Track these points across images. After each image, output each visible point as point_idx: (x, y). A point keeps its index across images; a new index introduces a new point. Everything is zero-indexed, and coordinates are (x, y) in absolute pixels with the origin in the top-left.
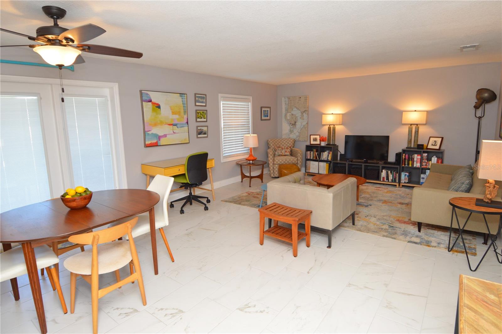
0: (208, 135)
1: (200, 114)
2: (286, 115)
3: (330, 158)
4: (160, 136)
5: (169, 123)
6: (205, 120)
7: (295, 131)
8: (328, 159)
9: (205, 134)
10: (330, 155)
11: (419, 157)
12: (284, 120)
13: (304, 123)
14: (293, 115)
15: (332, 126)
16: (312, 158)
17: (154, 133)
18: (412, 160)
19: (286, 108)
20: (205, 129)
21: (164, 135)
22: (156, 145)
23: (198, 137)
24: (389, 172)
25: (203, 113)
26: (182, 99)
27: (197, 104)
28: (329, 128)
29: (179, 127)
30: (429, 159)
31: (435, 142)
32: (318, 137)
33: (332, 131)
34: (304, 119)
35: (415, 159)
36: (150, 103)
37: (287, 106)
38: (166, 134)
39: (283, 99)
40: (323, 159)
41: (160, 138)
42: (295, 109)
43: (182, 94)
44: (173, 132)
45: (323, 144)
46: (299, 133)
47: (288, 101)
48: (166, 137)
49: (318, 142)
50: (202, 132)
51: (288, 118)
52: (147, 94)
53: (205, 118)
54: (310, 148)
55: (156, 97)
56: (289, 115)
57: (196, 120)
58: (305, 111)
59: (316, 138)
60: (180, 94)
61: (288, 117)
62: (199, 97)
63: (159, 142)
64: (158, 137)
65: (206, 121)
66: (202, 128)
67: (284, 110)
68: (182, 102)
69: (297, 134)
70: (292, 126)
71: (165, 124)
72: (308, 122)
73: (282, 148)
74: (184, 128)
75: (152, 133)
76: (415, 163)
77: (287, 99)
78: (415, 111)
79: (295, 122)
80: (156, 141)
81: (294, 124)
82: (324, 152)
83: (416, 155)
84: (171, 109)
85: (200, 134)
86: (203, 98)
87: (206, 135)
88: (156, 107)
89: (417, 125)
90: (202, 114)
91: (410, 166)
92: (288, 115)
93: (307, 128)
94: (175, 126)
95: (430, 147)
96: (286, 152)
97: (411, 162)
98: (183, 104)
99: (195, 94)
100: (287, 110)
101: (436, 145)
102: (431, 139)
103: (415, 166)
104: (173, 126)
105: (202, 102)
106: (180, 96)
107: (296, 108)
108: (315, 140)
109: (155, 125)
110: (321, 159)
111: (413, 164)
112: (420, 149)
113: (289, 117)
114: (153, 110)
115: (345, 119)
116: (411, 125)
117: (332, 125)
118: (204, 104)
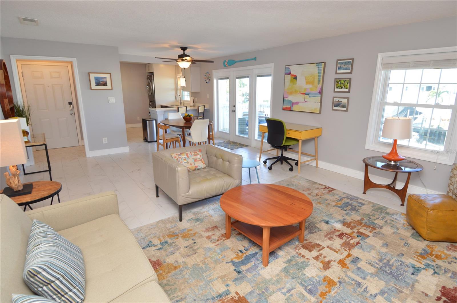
0: (347, 109)
1: (341, 83)
4: (293, 103)
5: (302, 93)
6: (347, 90)
9: (343, 107)
17: (289, 100)
20: (344, 101)
21: (297, 102)
22: (289, 109)
23: (333, 110)
25: (345, 81)
26: (318, 68)
27: (339, 71)
29: (311, 96)
36: (290, 75)
38: (298, 101)
41: (293, 104)
43: (319, 63)
44: (305, 100)
48: (298, 104)
50: (340, 104)
52: (289, 68)
53: (347, 88)
55: (294, 70)
57: (334, 90)
60: (316, 63)
62: (343, 63)
63: (292, 107)
64: (291, 104)
65: (349, 92)
66: (340, 100)
68: (318, 71)
71: (298, 93)
74: (316, 97)
75: (288, 100)
80: (289, 106)
84: (306, 79)
85: (336, 106)
86: (348, 63)
87: (345, 109)
88: (294, 78)
90: (344, 83)
94: (307, 96)
98: (318, 74)
99: (337, 60)
104: (305, 95)
105: (346, 69)
106: (317, 65)
109: (291, 93)
114: (291, 81)
118: (349, 71)
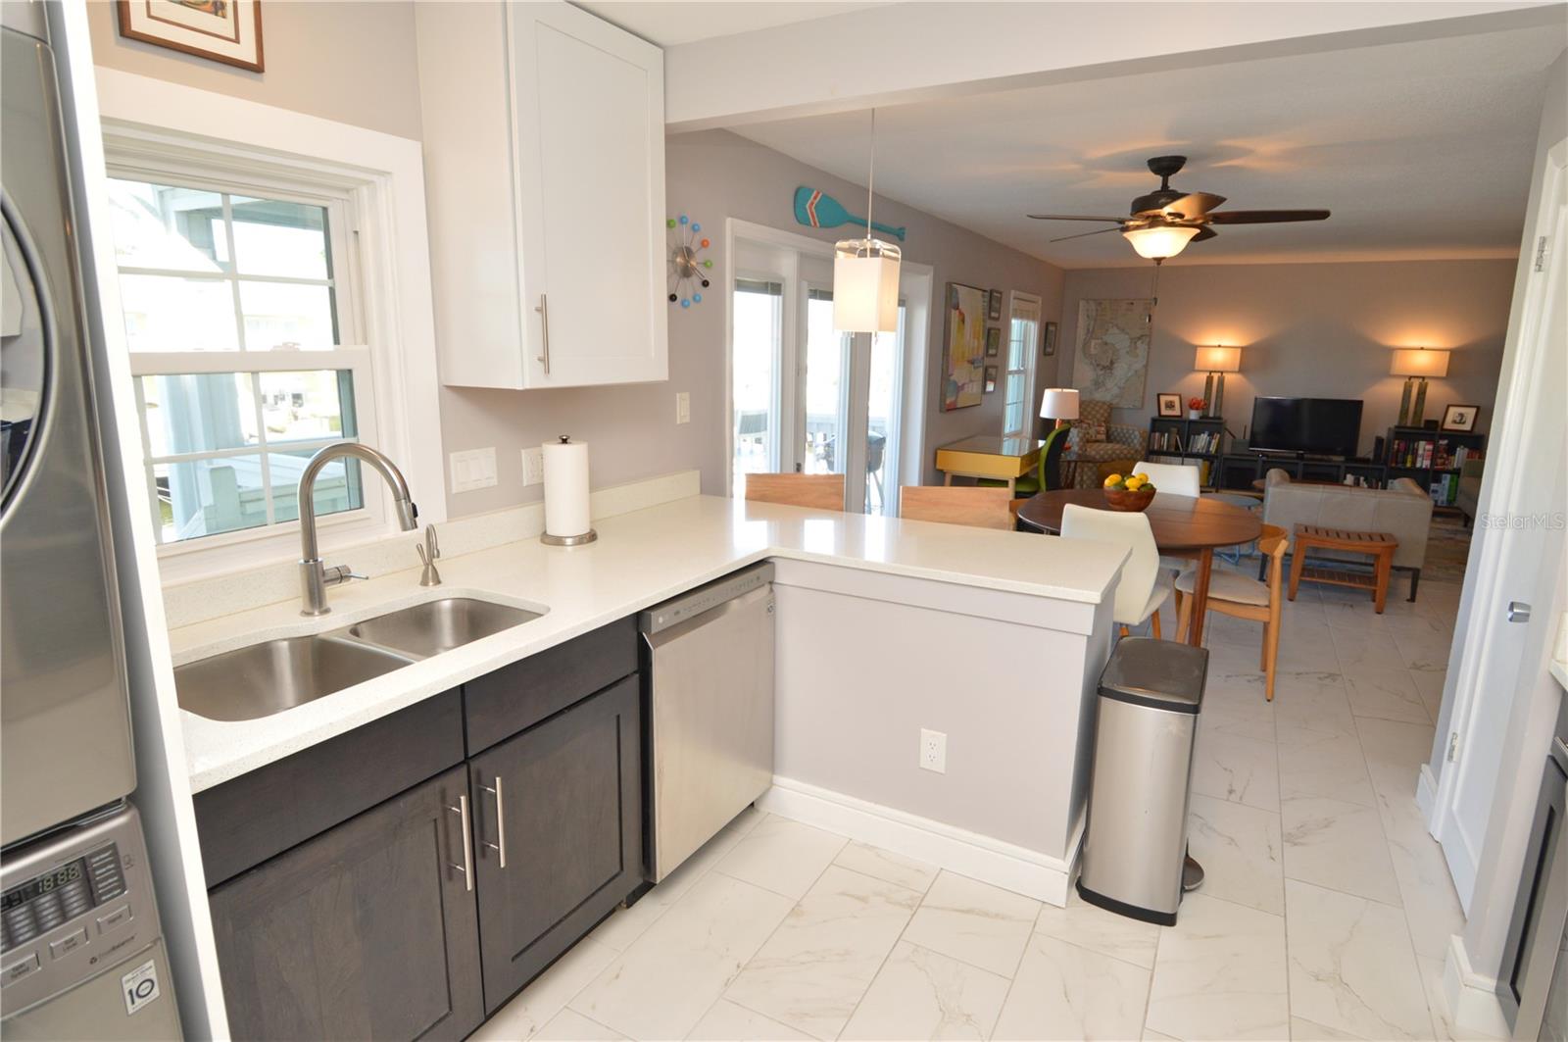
2: (1086, 344)
3: (1213, 449)
4: (959, 388)
6: (995, 351)
7: (1110, 384)
8: (1208, 451)
10: (1214, 441)
11: (1430, 447)
12: (1079, 354)
13: (1139, 365)
14: (1106, 344)
15: (1216, 376)
16: (1165, 448)
17: (955, 380)
18: (1413, 454)
19: (1089, 325)
23: (985, 393)
24: (1362, 479)
25: (995, 334)
28: (1210, 380)
30: (1451, 451)
31: (1462, 415)
32: (1176, 399)
33: (1215, 387)
34: (1137, 356)
35: (1420, 452)
37: (1092, 323)
38: (963, 382)
39: (1082, 303)
40: (1195, 451)
41: (958, 391)
42: (1116, 331)
45: (1193, 415)
46: (1119, 388)
47: (1097, 310)
48: (963, 389)
49: (1177, 412)
51: (1093, 351)
53: (995, 348)
54: (1159, 424)
56: (1096, 344)
58: (1146, 337)
59: (1171, 402)
61: (1092, 349)
65: (996, 355)
67: (1081, 333)
69: (1116, 391)
70: (1102, 372)
71: (965, 359)
72: (1147, 362)
73: (1089, 424)
76: (1419, 459)
77: (1093, 306)
78: (1422, 349)
79: (1112, 363)
80: (954, 400)
81: (1110, 367)
82: (1199, 434)
83: (1422, 444)
84: (972, 326)
86: (998, 300)
87: (992, 388)
88: (961, 320)
89: (1423, 378)
90: (994, 337)
91: (1409, 465)
92: (1093, 344)
93: (1143, 379)
95: (1449, 425)
96: (1098, 433)
97: (1409, 458)
100: (1090, 333)
101: (1464, 423)
102: (1452, 410)
103: (1418, 465)
105: (996, 310)
107: (1118, 328)
108: (1170, 405)
110: (1189, 449)
111: (1414, 462)
112: (1432, 430)
113: (1095, 348)
115: (1251, 359)
116: (1410, 378)
117: (1215, 372)
118: (998, 315)
